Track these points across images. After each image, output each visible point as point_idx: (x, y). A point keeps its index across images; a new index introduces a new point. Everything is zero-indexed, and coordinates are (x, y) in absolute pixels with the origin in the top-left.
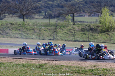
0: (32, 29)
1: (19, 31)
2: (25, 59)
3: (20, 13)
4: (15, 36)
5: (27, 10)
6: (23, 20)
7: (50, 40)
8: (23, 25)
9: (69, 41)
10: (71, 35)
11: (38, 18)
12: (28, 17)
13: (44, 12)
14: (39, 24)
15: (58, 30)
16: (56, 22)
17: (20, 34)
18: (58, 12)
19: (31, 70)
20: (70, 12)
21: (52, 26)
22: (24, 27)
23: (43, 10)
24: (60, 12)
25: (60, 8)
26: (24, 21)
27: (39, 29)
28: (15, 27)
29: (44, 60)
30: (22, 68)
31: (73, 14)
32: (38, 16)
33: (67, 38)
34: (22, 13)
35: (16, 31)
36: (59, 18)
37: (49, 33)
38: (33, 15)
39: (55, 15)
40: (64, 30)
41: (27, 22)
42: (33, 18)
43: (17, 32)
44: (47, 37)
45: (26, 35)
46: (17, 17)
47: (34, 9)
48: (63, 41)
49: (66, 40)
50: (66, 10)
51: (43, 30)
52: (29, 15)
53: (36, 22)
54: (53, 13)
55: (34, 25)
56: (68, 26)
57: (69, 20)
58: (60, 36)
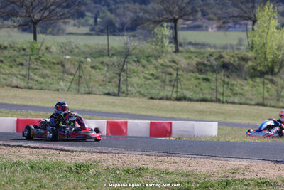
0: (58, 64)
1: (20, 67)
2: (38, 148)
3: (25, 16)
4: (8, 82)
5: (46, 9)
6: (31, 36)
7: (108, 94)
8: (32, 50)
9: (161, 99)
10: (168, 82)
11: (73, 32)
12: (46, 29)
13: (94, 15)
14: (76, 50)
15: (132, 68)
16: (126, 44)
17: (23, 75)
18: (132, 15)
19: (53, 179)
20: (166, 16)
21: (113, 55)
22: (35, 56)
23: (88, 11)
24: (138, 16)
25: (137, 4)
26: (35, 38)
28: (10, 57)
29: (90, 152)
30: (30, 175)
31: (175, 21)
32: (75, 25)
33: (157, 92)
34: (30, 16)
35: (11, 67)
36: (135, 32)
37: (105, 76)
38: (61, 23)
39: (123, 24)
40: (149, 67)
41: (42, 43)
42: (60, 32)
43: (15, 70)
44: (100, 87)
45: (41, 80)
46: (16, 30)
47: (65, 4)
48: (145, 100)
49: (153, 97)
50: (155, 9)
51: (88, 68)
52: (50, 24)
53: (70, 42)
54: (118, 19)
55: (63, 52)
56: (159, 57)
57: (162, 38)
58: (135, 85)
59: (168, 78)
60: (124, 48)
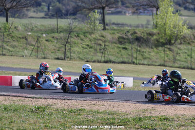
0: (23, 38)
2: (9, 96)
3: (1, 5)
6: (5, 19)
7: (58, 59)
8: (5, 29)
9: (94, 62)
10: (98, 51)
11: (34, 16)
12: (15, 15)
13: (47, 5)
14: (35, 29)
15: (74, 40)
16: (70, 24)
18: (73, 4)
19: (20, 117)
20: (97, 5)
21: (61, 32)
22: (7, 33)
23: (43, 2)
24: (78, 5)
26: (7, 21)
27: (36, 38)
29: (45, 98)
30: (4, 114)
31: (103, 8)
32: (34, 12)
33: (91, 57)
34: (3, 6)
36: (76, 16)
37: (55, 46)
38: (24, 10)
39: (67, 11)
40: (85, 40)
41: (12, 24)
42: (24, 16)
44: (52, 54)
45: (11, 49)
48: (83, 62)
49: (88, 60)
51: (44, 40)
52: (18, 11)
53: (31, 23)
54: (64, 7)
55: (26, 30)
56: (92, 33)
57: (94, 20)
58: (76, 52)
59: (98, 47)
60: (68, 27)
